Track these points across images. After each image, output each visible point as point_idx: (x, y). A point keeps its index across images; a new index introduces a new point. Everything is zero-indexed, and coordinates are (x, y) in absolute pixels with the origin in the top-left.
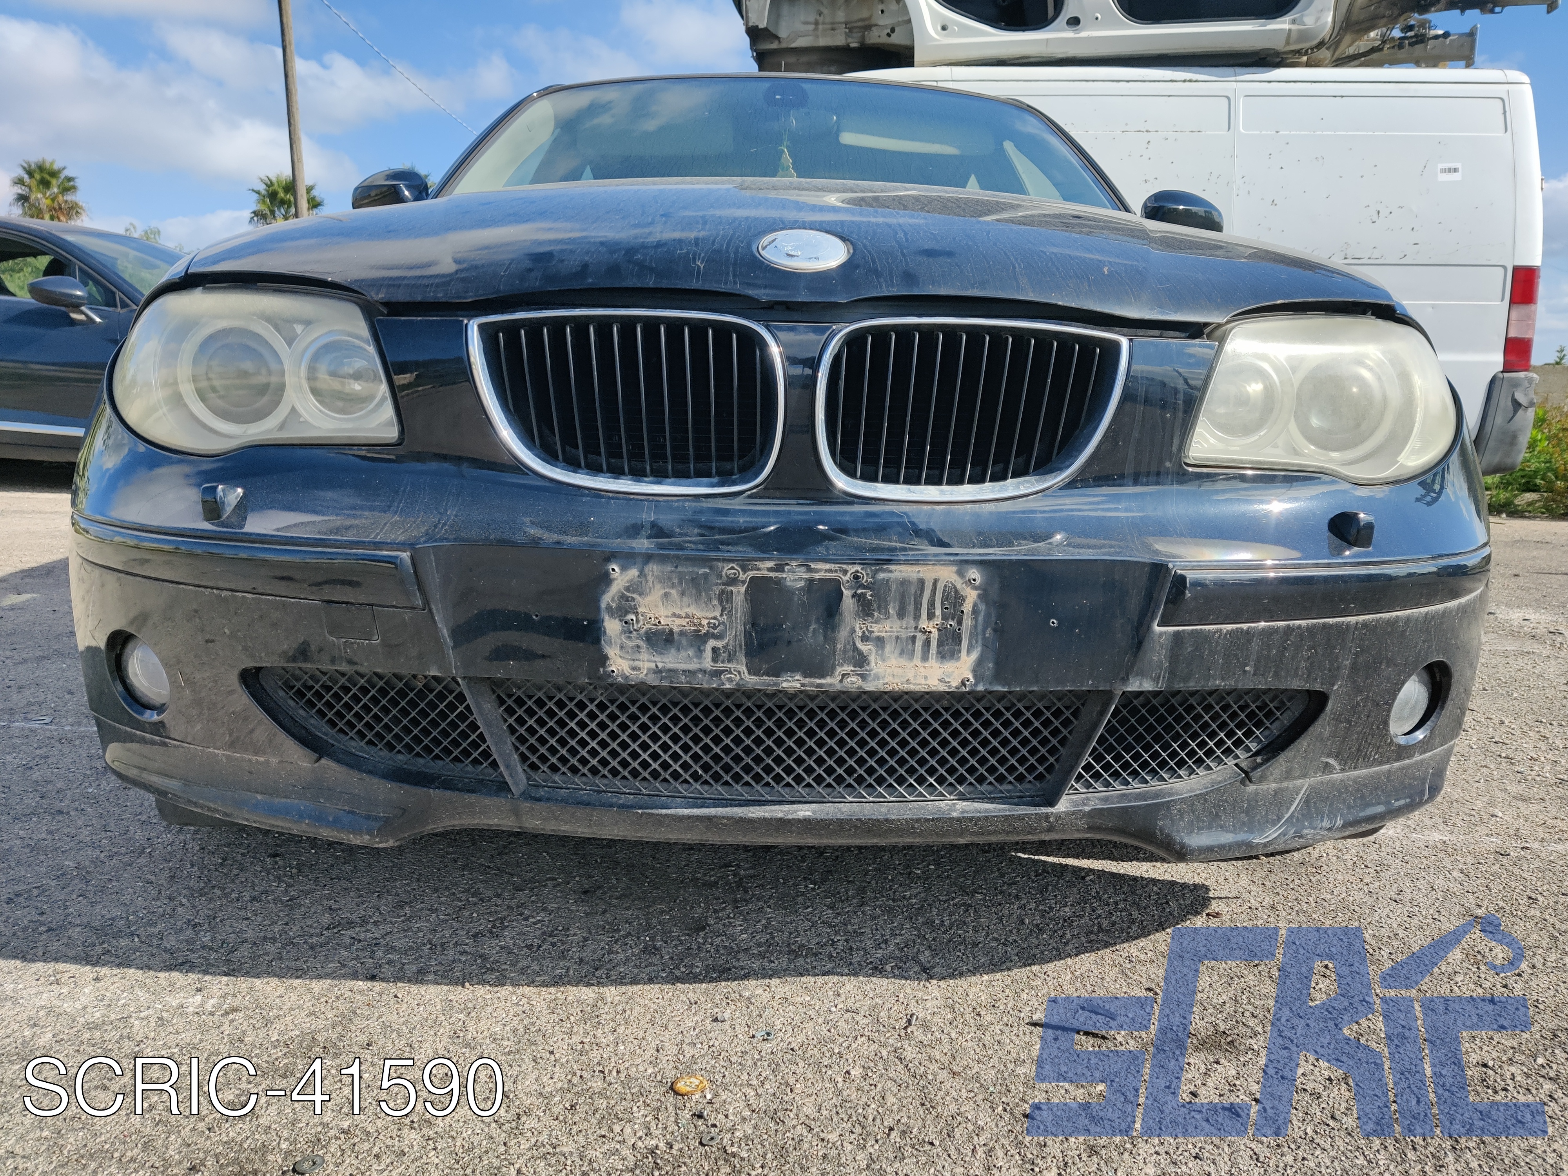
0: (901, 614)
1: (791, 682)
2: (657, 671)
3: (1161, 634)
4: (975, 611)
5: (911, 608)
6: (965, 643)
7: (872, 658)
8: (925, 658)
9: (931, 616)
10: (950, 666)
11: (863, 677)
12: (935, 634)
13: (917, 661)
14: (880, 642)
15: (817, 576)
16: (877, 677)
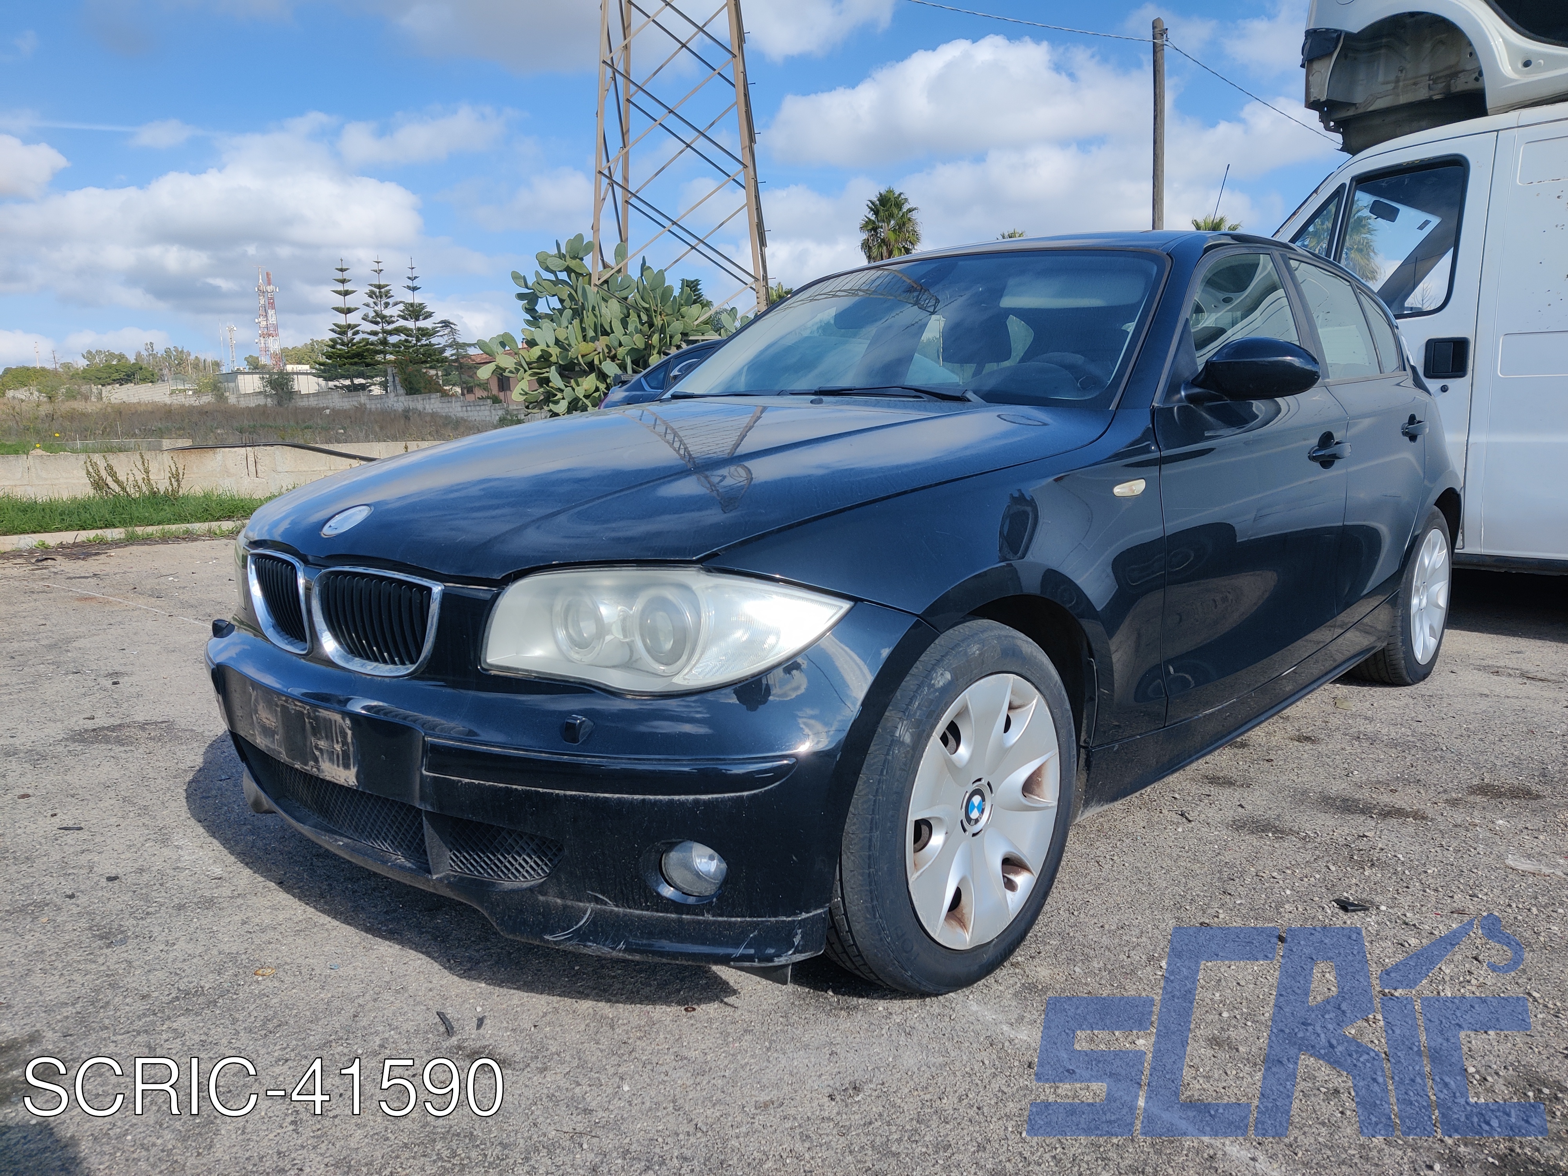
0: (327, 738)
1: (298, 766)
2: (266, 746)
3: (427, 776)
4: (352, 742)
5: (329, 735)
6: (352, 760)
7: (320, 759)
8: (338, 766)
9: (338, 742)
10: (347, 772)
11: (318, 769)
12: (340, 753)
13: (336, 767)
14: (321, 750)
15: (298, 708)
16: (323, 772)
